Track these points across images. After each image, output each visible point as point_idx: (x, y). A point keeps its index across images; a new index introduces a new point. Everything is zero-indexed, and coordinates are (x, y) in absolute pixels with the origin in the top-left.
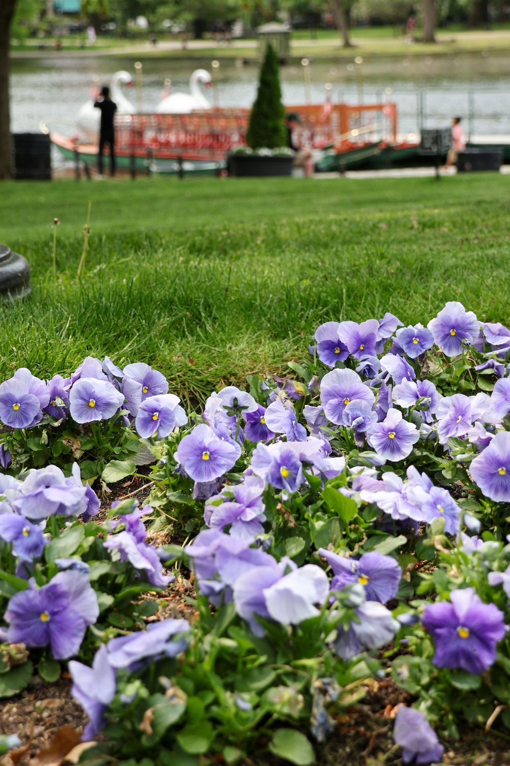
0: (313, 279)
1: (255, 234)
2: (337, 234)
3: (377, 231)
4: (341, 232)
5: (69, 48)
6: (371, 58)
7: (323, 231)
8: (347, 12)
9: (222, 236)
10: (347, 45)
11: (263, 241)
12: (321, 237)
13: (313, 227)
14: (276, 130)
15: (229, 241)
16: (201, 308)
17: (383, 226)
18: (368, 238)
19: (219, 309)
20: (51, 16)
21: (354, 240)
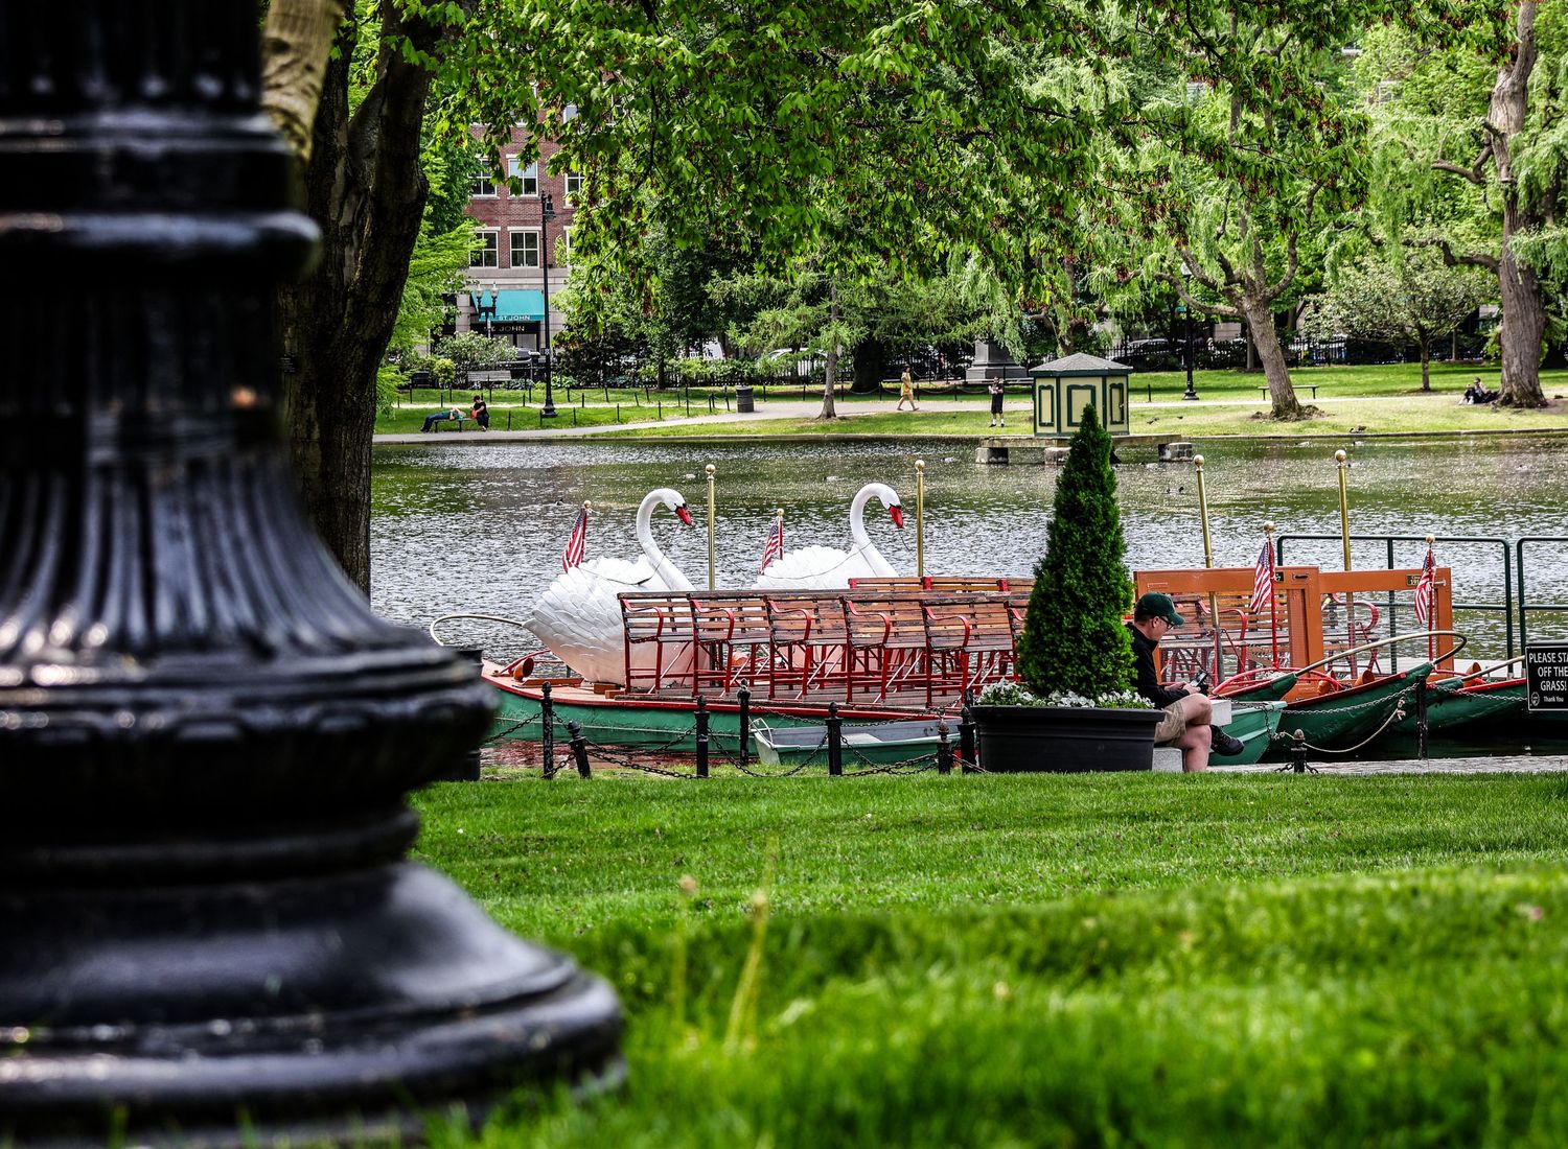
0: (1379, 1048)
1: (1174, 926)
2: (1405, 929)
3: (1514, 924)
4: (1412, 925)
5: (510, 421)
6: (1361, 443)
7: (1363, 922)
8: (1285, 323)
9: (1083, 930)
10: (1287, 408)
11: (1197, 946)
12: (1360, 938)
13: (1332, 910)
14: (1104, 640)
15: (1103, 944)
16: (1102, 1120)
17: (1530, 912)
18: (1493, 943)
19: (1153, 1123)
20: (464, 336)
21: (1453, 946)
